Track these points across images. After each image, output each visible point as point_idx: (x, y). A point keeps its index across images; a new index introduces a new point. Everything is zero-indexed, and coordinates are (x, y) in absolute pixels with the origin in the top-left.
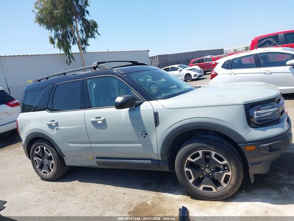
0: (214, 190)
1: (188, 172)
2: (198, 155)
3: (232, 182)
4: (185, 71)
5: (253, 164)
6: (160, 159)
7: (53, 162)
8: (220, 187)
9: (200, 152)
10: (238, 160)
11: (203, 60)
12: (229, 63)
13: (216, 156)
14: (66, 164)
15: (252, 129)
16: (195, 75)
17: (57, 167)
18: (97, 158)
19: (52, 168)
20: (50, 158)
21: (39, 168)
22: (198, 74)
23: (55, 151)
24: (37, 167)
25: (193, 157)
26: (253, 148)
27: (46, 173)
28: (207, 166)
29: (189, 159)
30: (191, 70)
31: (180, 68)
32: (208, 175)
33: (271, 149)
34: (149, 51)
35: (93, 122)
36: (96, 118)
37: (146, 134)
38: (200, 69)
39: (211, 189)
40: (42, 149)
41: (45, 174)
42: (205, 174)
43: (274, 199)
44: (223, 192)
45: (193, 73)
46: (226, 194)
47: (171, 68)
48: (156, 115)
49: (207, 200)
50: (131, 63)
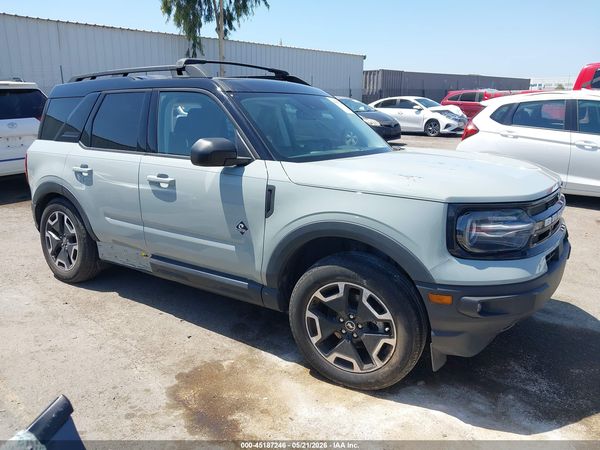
0: (357, 368)
1: (312, 321)
2: (335, 290)
3: (394, 360)
4: (428, 114)
5: (440, 333)
6: (265, 283)
7: (76, 247)
8: (370, 365)
9: (341, 285)
10: (415, 319)
11: (474, 95)
12: (508, 110)
13: (371, 300)
14: (100, 256)
15: (454, 259)
16: (447, 126)
17: (83, 259)
18: (153, 256)
19: (74, 258)
20: (73, 239)
21: (52, 254)
22: (455, 124)
23: (82, 227)
24: (50, 251)
25: (326, 293)
26: (447, 299)
27: (63, 265)
28: (352, 317)
29: (318, 294)
30: (441, 112)
31: (420, 106)
32: (349, 336)
33: (486, 310)
34: (365, 57)
35: (152, 183)
36: (160, 176)
37: (245, 228)
38: (460, 113)
39: (350, 365)
40: (62, 218)
41: (60, 267)
42: (344, 332)
43: (473, 412)
44: (373, 377)
45: (443, 120)
46: (378, 382)
47: (402, 101)
48: (270, 191)
49: (338, 385)
50: (273, 74)
